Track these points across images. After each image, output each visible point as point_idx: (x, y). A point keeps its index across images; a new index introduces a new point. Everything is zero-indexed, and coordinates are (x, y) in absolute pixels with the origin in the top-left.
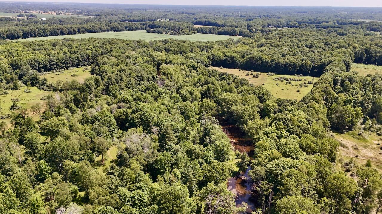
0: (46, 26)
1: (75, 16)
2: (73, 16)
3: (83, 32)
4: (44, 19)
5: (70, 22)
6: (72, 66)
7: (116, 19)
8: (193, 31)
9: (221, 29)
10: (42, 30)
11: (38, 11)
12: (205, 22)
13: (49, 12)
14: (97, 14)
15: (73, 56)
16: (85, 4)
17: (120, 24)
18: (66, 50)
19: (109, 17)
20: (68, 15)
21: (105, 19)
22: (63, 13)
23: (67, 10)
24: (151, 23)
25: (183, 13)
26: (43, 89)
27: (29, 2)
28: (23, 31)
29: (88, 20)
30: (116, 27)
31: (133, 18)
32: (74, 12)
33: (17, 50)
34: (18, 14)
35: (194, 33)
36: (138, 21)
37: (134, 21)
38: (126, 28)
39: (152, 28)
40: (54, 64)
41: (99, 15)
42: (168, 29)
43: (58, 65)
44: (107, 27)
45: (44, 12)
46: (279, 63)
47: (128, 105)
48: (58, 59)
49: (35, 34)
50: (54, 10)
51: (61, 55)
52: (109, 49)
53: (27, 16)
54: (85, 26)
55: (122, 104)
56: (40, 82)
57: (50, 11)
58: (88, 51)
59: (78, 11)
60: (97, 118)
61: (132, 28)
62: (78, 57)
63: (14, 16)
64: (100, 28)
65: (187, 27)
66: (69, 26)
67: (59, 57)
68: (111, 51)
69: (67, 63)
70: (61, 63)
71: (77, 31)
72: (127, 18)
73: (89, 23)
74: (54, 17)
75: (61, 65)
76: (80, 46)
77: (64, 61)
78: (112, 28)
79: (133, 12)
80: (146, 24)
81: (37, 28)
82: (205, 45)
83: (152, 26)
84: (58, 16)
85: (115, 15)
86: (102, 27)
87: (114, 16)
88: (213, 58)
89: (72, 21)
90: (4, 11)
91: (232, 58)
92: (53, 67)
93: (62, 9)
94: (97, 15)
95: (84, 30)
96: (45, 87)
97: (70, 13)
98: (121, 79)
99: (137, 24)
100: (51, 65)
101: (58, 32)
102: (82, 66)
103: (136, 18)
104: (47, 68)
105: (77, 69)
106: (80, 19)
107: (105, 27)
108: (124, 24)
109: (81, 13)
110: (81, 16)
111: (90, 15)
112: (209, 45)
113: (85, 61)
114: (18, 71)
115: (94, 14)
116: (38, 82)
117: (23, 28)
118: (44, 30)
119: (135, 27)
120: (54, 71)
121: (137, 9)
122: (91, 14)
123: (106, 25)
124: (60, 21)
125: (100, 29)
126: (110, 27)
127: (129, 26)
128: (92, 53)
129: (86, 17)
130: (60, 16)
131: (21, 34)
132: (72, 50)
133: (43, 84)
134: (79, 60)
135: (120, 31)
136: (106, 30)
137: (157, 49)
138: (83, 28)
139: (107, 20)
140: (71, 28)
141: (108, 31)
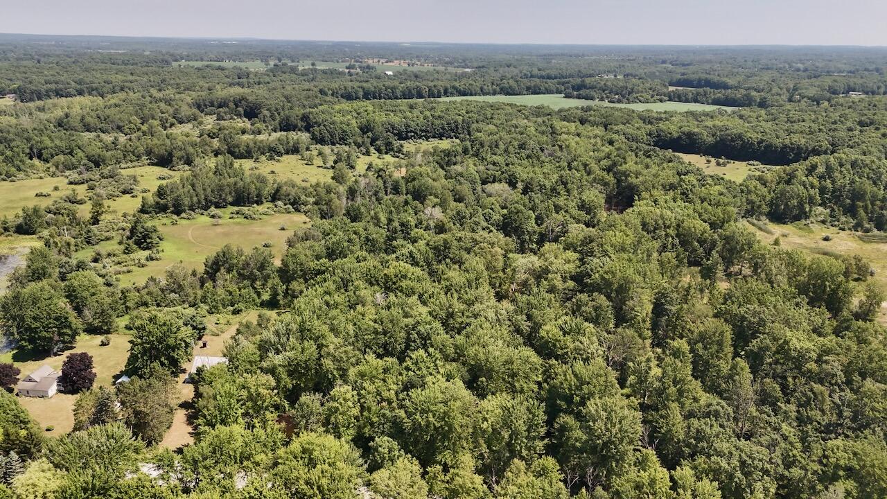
0: (396, 83)
1: (441, 68)
2: (437, 68)
3: (452, 94)
4: (389, 73)
5: (431, 78)
6: (434, 137)
7: (514, 74)
8: (659, 97)
9: (719, 94)
10: (392, 89)
11: (376, 60)
12: (700, 80)
13: (396, 62)
14: (481, 64)
15: (437, 122)
16: (460, 45)
17: (517, 81)
18: (428, 113)
19: (501, 70)
20: (428, 67)
21: (493, 73)
22: (419, 63)
23: (427, 58)
24: (579, 81)
25: (664, 62)
26: (398, 157)
27: (358, 43)
28: (364, 89)
29: (464, 75)
30: (510, 87)
31: (548, 72)
32: (439, 61)
33: (366, 111)
34: (348, 64)
35: (661, 101)
36: (556, 78)
37: (549, 77)
38: (528, 89)
39: (578, 89)
40: (411, 131)
41: (483, 67)
42: (608, 92)
43: (416, 133)
44: (494, 87)
45: (387, 62)
46: (771, 145)
47: (498, 168)
48: (418, 125)
49: (379, 95)
50: (402, 58)
51: (422, 119)
52: (489, 116)
53: (360, 67)
54: (457, 84)
55: (491, 167)
56: (395, 149)
57: (396, 59)
58: (457, 117)
59: (447, 59)
60: (461, 174)
61: (540, 89)
62: (442, 124)
63: (341, 67)
64: (482, 89)
65: (650, 89)
66: (431, 84)
67: (419, 122)
68: (492, 118)
69: (428, 131)
70: (421, 130)
71: (442, 92)
72: (535, 71)
73: (464, 81)
74: (405, 70)
75: (419, 133)
76: (448, 109)
77: (424, 128)
78: (501, 89)
79: (553, 61)
80: (568, 82)
81: (384, 86)
82: (655, 115)
83: (578, 88)
84: (411, 68)
85: (515, 67)
86: (485, 87)
87: (512, 69)
88: (659, 136)
89: (436, 76)
90: (321, 59)
91: (690, 135)
92: (409, 134)
93: (417, 57)
94: (480, 67)
95: (455, 92)
96: (400, 155)
97: (432, 63)
98: (497, 146)
99: (551, 84)
100: (407, 132)
101: (414, 92)
102: (447, 138)
103: (553, 73)
104: (402, 136)
105: (440, 142)
106: (449, 73)
107: (490, 87)
108: (527, 82)
109: (451, 63)
110: (451, 69)
111: (468, 67)
112: (663, 116)
113: (452, 130)
114: (370, 134)
115: (475, 64)
116: (392, 150)
117: (365, 85)
118: (393, 89)
119: (546, 89)
120: (410, 141)
121: (563, 55)
122: (469, 64)
123: (493, 84)
124: (416, 77)
125: (482, 91)
126: (498, 88)
127: (535, 86)
128: (463, 120)
129: (460, 71)
130: (415, 69)
131: (361, 94)
132: (436, 114)
133: (400, 151)
134: (443, 129)
135: (517, 95)
136: (491, 92)
137: (565, 119)
138: (454, 87)
139: (497, 76)
140: (435, 86)
141: (494, 93)
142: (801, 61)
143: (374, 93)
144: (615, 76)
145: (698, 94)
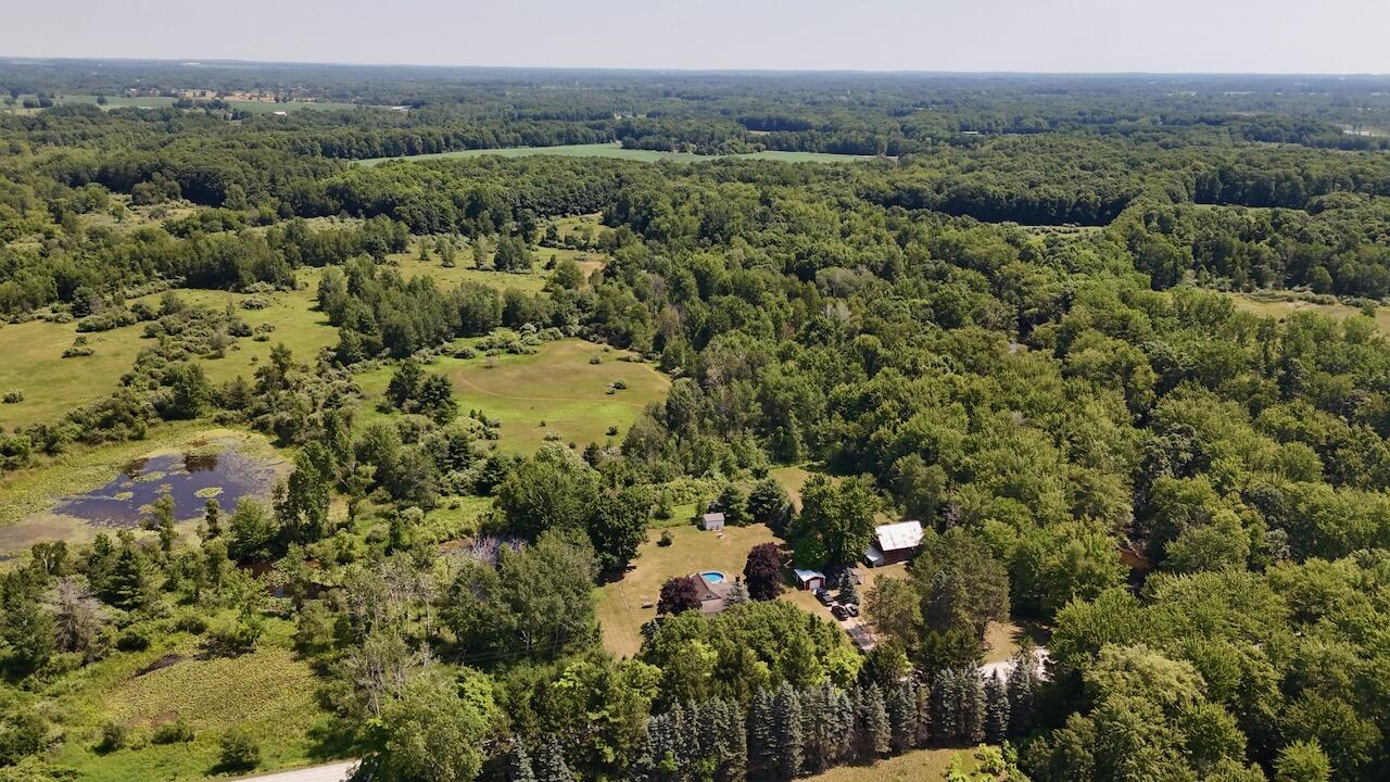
3: (457, 147)
12: (770, 120)
28: (320, 142)
30: (536, 134)
35: (759, 150)
38: (559, 136)
46: (1025, 201)
61: (576, 136)
65: (733, 134)
70: (539, 204)
78: (524, 137)
95: (460, 143)
119: (584, 137)
134: (566, 200)
136: (512, 141)
141: (515, 145)
142: (843, 92)
143: (341, 148)
144: (635, 115)
145: (804, 139)
